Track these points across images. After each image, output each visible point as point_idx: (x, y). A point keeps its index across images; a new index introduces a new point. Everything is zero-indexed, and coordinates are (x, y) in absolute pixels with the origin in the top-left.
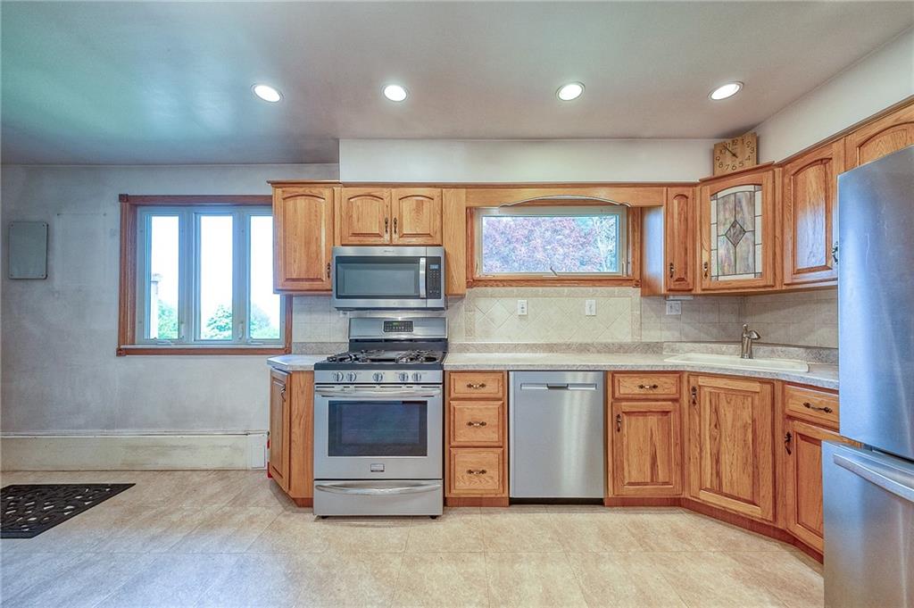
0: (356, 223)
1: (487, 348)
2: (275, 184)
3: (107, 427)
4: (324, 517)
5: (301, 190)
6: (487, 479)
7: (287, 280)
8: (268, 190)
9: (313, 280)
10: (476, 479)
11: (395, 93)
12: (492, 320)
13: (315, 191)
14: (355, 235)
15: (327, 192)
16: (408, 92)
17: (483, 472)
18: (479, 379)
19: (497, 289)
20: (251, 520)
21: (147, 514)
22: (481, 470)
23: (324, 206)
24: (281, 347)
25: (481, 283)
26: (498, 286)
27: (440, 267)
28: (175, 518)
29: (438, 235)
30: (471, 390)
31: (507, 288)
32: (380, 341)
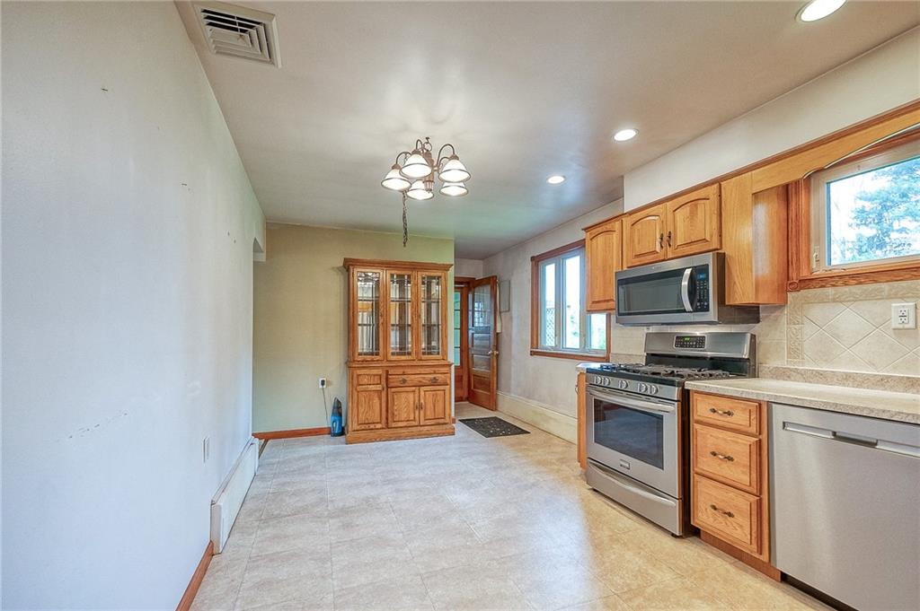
0: (637, 246)
1: (821, 377)
2: (586, 229)
3: (528, 397)
4: (595, 490)
5: (599, 229)
6: (735, 525)
7: (593, 302)
8: (582, 235)
9: (608, 301)
10: (720, 519)
11: (625, 135)
12: (837, 337)
13: (608, 226)
14: (637, 256)
15: (617, 225)
16: (637, 130)
17: (730, 515)
18: (725, 405)
19: (846, 289)
20: (558, 471)
21: (523, 447)
22: (727, 511)
23: (615, 237)
24: (602, 356)
25: (814, 283)
26: (846, 284)
27: (708, 276)
28: (531, 453)
29: (715, 239)
30: (715, 416)
31: (865, 287)
32: (673, 356)
